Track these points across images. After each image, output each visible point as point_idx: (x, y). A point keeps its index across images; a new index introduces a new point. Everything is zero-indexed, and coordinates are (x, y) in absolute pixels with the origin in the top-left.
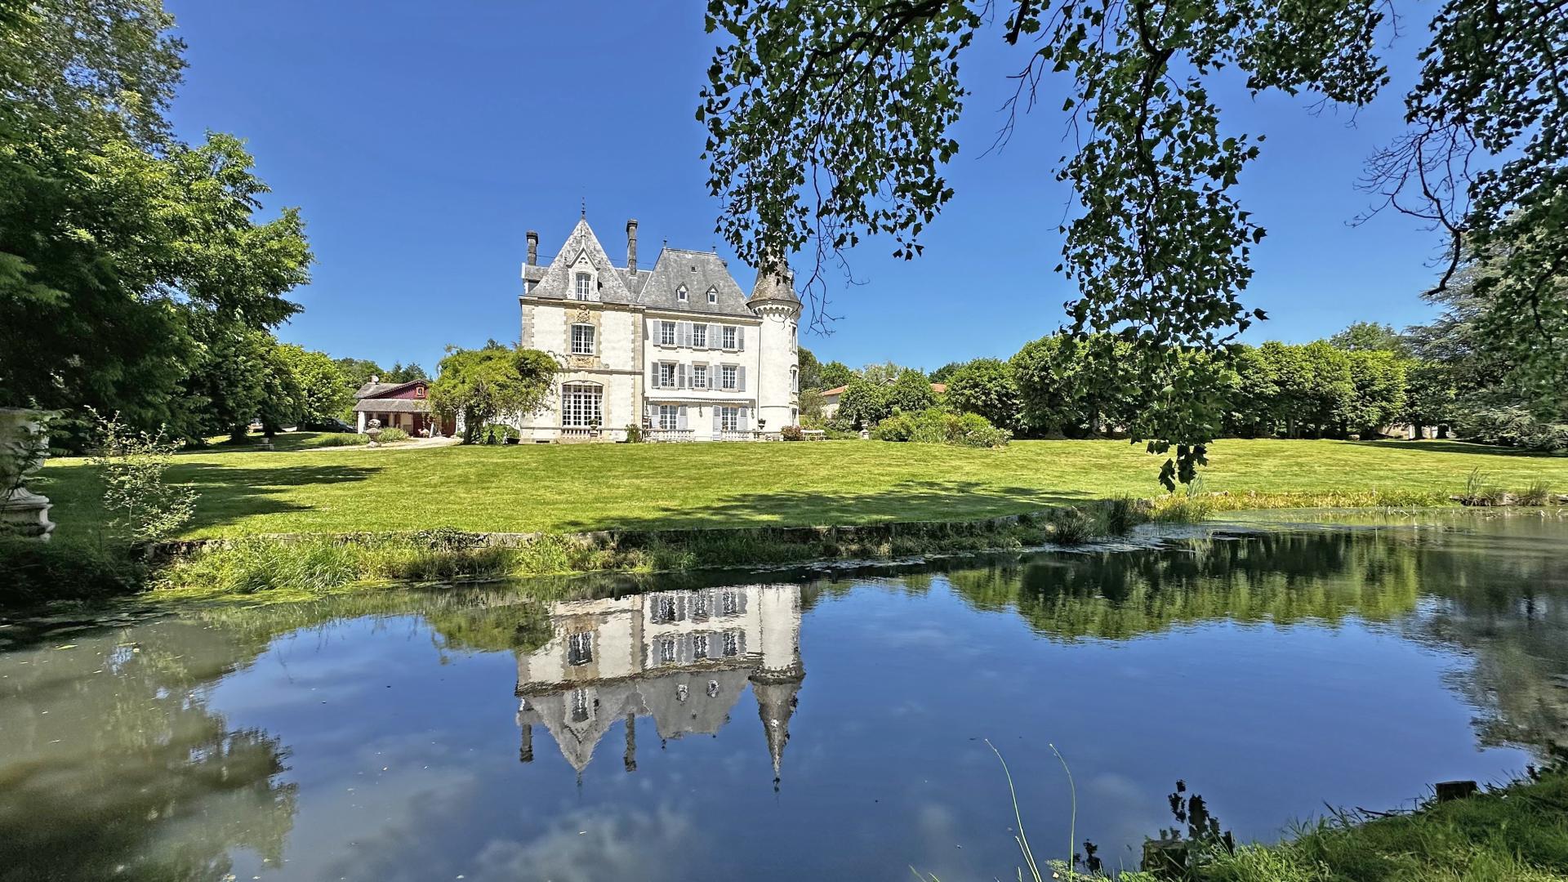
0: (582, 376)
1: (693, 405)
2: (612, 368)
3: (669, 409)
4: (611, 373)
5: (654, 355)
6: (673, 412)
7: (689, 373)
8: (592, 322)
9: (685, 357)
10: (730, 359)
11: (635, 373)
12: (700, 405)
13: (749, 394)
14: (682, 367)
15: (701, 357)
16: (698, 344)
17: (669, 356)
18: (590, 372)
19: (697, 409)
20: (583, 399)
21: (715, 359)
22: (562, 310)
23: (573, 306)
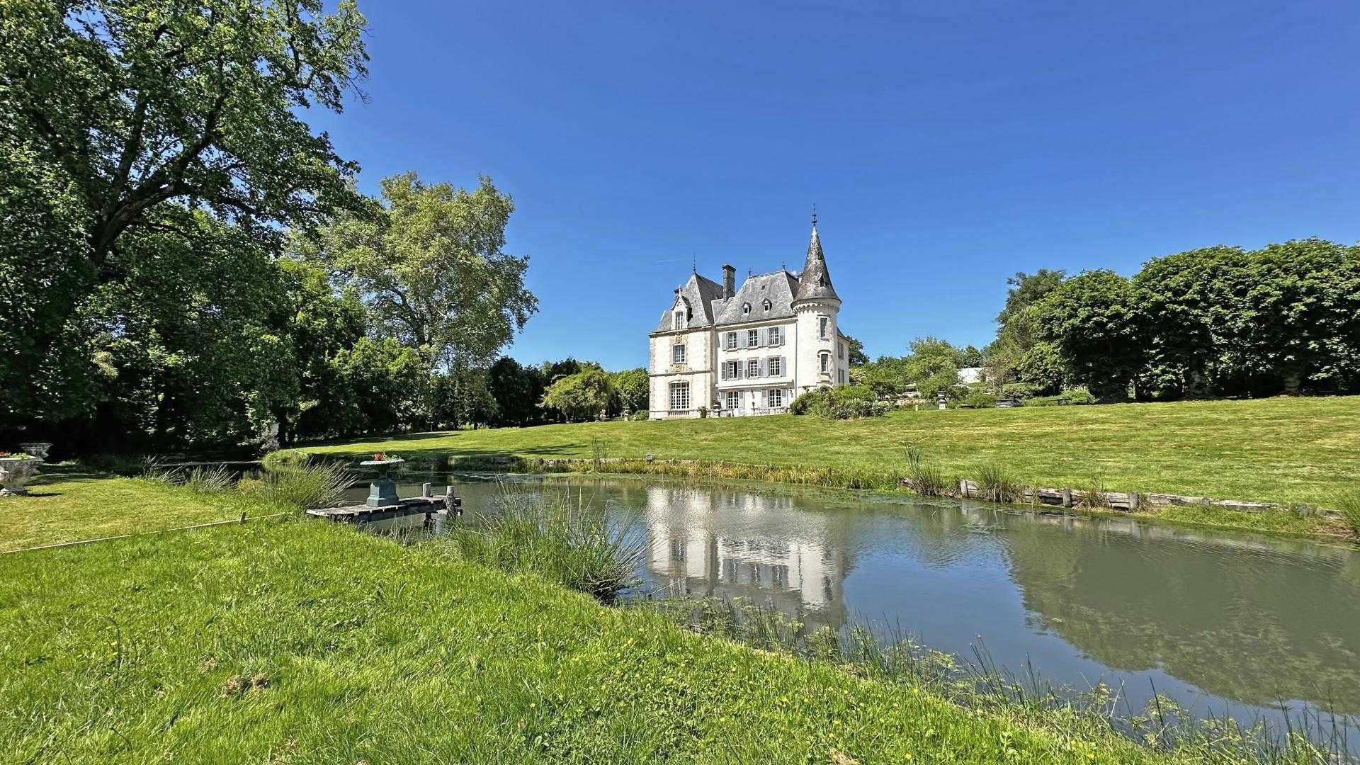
0: (677, 377)
1: (748, 390)
2: (694, 370)
3: (734, 394)
4: (693, 373)
5: (723, 357)
6: (736, 395)
7: (745, 367)
8: (684, 342)
9: (743, 356)
10: (774, 352)
11: (705, 372)
12: (752, 390)
13: (789, 377)
14: (741, 362)
15: (753, 354)
16: (753, 343)
17: (733, 356)
18: (682, 374)
19: (749, 393)
20: (681, 392)
21: (763, 354)
22: (668, 338)
23: (674, 334)
